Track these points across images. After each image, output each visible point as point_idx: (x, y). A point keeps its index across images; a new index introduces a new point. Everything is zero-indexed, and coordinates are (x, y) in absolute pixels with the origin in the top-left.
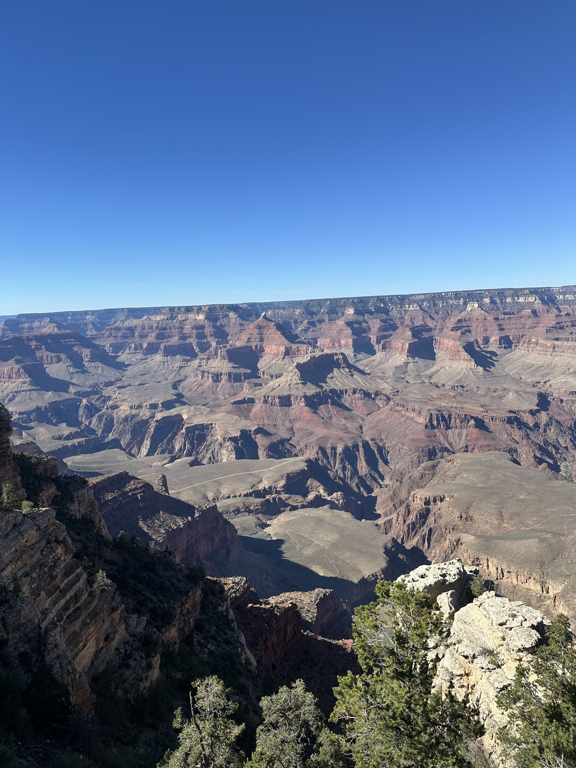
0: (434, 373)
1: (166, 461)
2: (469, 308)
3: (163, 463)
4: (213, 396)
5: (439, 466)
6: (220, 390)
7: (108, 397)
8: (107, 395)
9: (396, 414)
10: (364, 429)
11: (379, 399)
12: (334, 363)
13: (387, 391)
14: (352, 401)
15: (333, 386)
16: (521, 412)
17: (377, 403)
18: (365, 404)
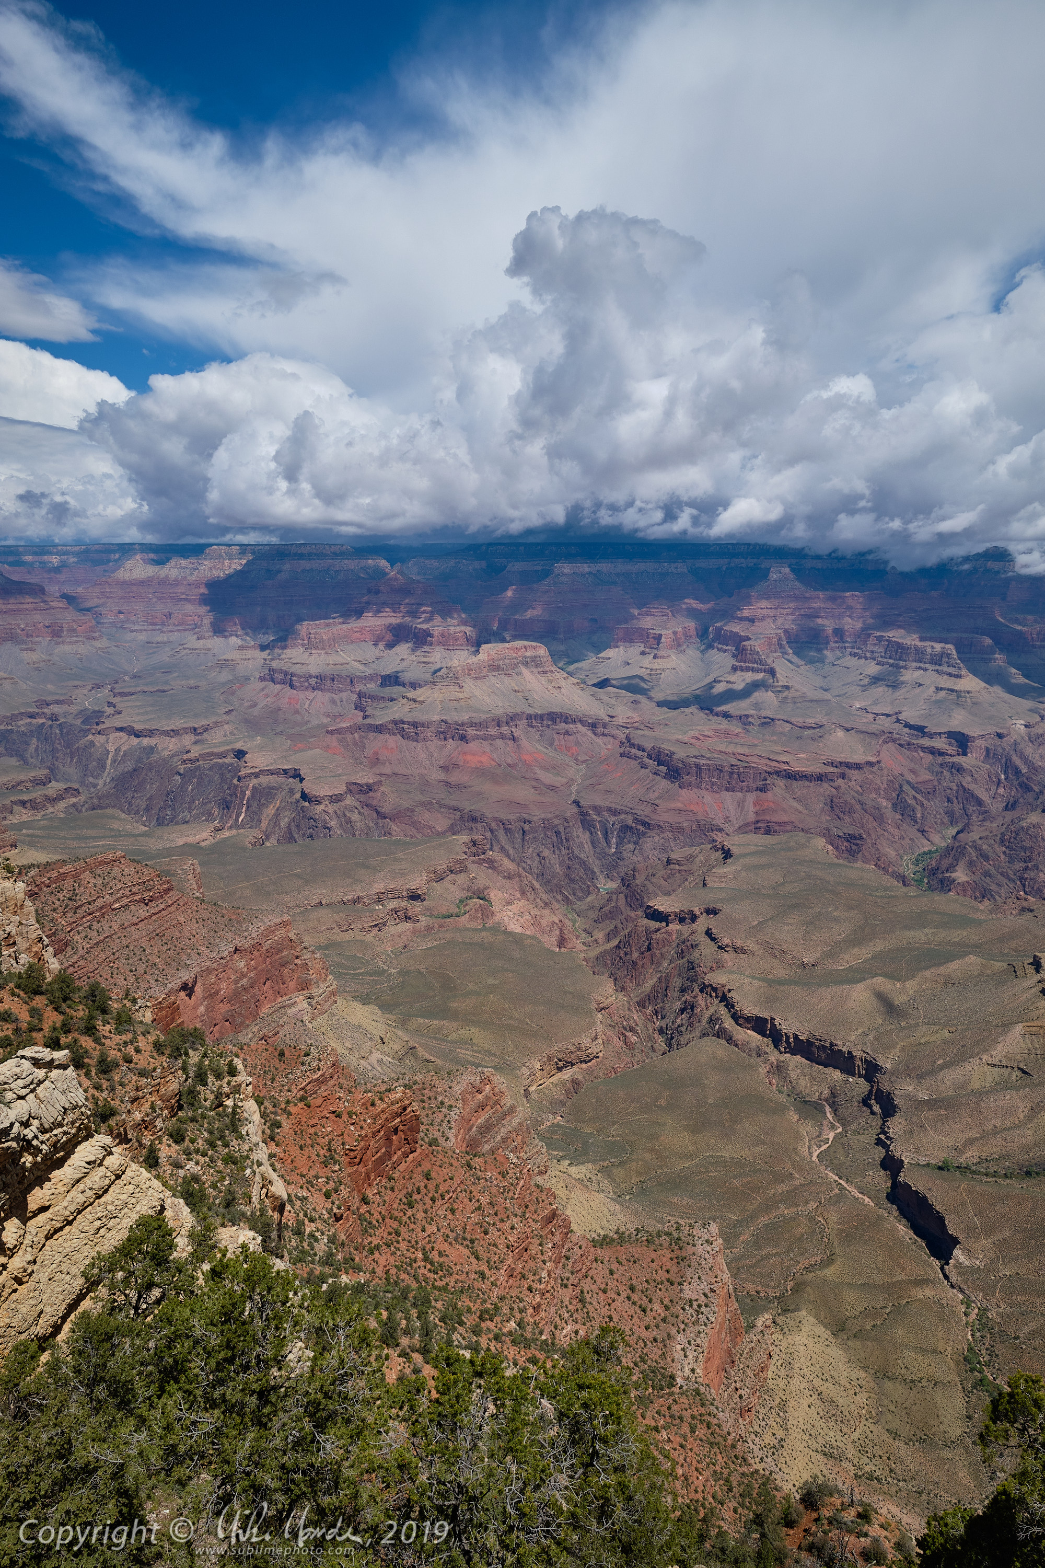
1: (204, 835)
2: (774, 576)
3: (198, 838)
4: (299, 718)
5: (701, 857)
6: (310, 705)
7: (99, 712)
8: (96, 709)
9: (634, 764)
10: (574, 788)
11: (604, 735)
12: (526, 664)
13: (620, 720)
14: (556, 736)
15: (521, 707)
16: (849, 766)
17: (600, 741)
18: (577, 743)
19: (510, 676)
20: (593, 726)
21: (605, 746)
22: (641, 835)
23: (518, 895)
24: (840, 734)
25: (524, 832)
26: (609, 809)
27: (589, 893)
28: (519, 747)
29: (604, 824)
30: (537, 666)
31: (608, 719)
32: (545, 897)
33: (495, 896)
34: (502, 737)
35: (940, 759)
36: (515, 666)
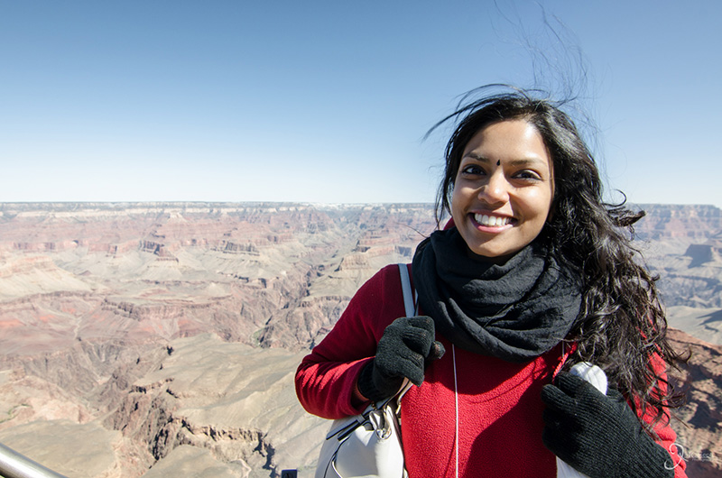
0: (143, 272)
2: (173, 216)
9: (111, 313)
10: (76, 331)
11: (90, 300)
12: (37, 266)
13: (99, 292)
14: (61, 304)
15: (36, 290)
16: (219, 298)
17: (89, 303)
18: (75, 306)
19: (28, 274)
20: (84, 295)
21: (92, 306)
22: (119, 350)
23: (49, 397)
24: (213, 285)
25: (47, 361)
26: (99, 339)
27: (93, 386)
28: (38, 313)
29: (97, 346)
30: (45, 267)
31: (92, 291)
32: (66, 395)
33: (34, 402)
34: (26, 309)
35: (257, 291)
36: (31, 268)
